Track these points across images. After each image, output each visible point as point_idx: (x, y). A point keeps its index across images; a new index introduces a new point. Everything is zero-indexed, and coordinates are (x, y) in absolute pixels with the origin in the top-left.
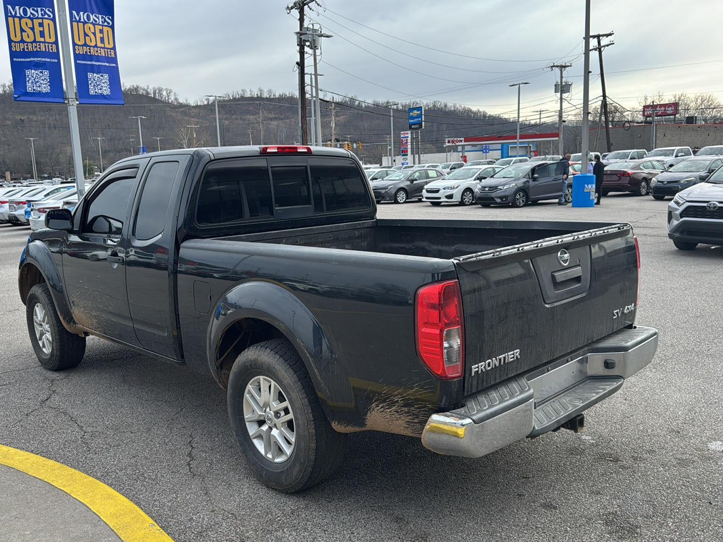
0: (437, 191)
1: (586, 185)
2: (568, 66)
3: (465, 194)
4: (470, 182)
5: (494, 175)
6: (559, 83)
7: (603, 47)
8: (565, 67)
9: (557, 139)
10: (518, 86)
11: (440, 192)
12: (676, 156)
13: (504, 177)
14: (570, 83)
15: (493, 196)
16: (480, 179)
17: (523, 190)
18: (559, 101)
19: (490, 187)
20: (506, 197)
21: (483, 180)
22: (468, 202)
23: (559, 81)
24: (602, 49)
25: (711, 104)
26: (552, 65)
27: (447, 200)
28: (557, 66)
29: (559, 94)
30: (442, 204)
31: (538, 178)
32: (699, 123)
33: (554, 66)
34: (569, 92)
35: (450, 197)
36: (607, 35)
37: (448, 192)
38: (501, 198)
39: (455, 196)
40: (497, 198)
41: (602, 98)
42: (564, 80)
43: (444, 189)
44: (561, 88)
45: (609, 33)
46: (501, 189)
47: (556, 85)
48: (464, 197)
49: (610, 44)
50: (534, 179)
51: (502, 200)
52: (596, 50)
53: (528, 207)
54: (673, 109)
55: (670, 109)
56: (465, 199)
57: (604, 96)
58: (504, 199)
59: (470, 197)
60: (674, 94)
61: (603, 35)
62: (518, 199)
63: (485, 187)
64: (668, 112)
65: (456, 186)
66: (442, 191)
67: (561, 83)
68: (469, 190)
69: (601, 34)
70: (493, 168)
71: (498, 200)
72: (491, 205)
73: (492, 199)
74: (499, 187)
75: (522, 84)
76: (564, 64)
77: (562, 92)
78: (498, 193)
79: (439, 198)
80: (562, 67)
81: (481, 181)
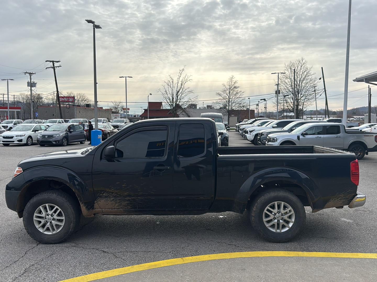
0: (12, 137)
1: (98, 135)
2: (34, 74)
3: (28, 139)
4: (30, 133)
5: (47, 129)
6: (30, 82)
7: (55, 67)
8: (32, 74)
9: (20, 110)
10: (7, 80)
11: (13, 138)
12: (103, 123)
13: (54, 131)
14: (36, 83)
15: (51, 140)
16: (35, 131)
17: (66, 137)
18: (30, 91)
19: (48, 136)
20: (58, 141)
21: (36, 132)
22: (30, 144)
23: (30, 81)
24: (55, 68)
25: (84, 98)
26: (26, 72)
27: (18, 143)
28: (28, 73)
29: (30, 87)
30: (10, 145)
31: (73, 132)
32: (92, 107)
33: (26, 73)
34: (35, 87)
35: (21, 141)
36: (57, 62)
37: (19, 138)
38: (56, 141)
39: (24, 140)
40: (54, 141)
41: (56, 92)
42: (32, 80)
43: (16, 136)
44: (31, 84)
45: (58, 61)
46: (55, 137)
47: (28, 83)
48: (28, 141)
49: (59, 66)
50: (71, 132)
51: (56, 143)
52: (52, 68)
53: (69, 146)
54: (72, 99)
55: (71, 99)
56: (28, 142)
57: (57, 91)
58: (57, 142)
59: (31, 141)
60: (67, 92)
61: (55, 62)
62: (64, 142)
63: (45, 136)
64: (70, 100)
65: (23, 135)
66: (15, 138)
67: (31, 81)
68: (30, 137)
69: (54, 60)
70: (39, 125)
71: (54, 143)
72: (46, 145)
73: (51, 142)
74: (53, 136)
75: (9, 79)
76: (32, 73)
77: (31, 87)
78: (54, 139)
79: (14, 142)
80: (31, 74)
81: (35, 132)
